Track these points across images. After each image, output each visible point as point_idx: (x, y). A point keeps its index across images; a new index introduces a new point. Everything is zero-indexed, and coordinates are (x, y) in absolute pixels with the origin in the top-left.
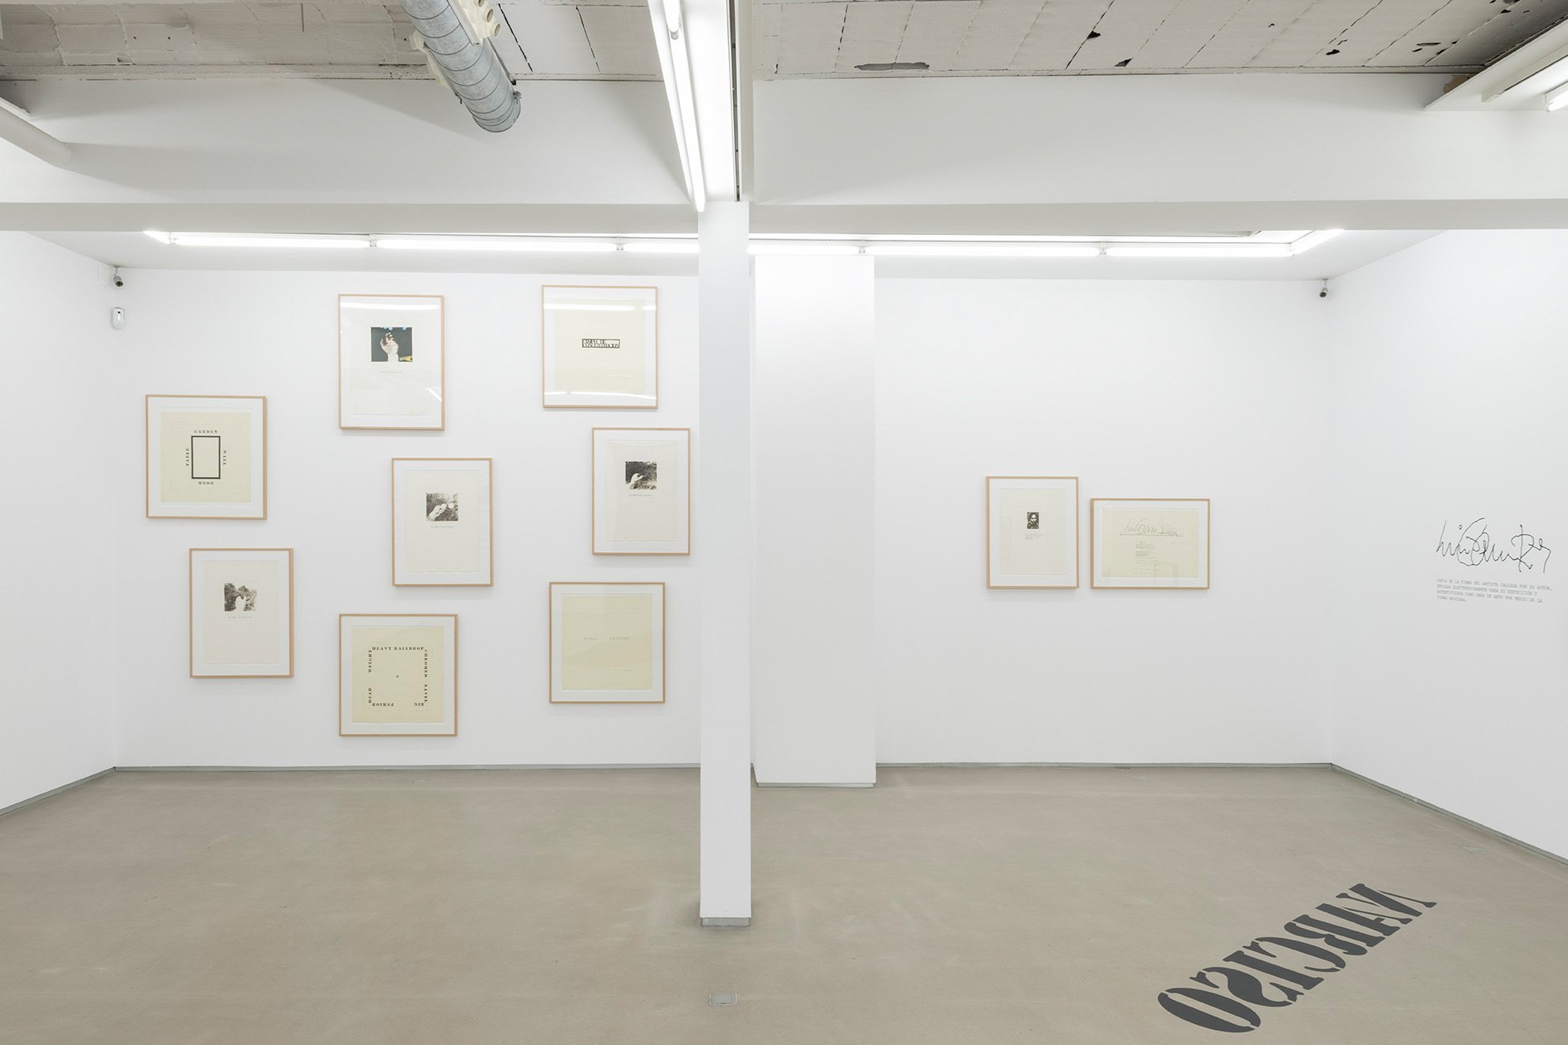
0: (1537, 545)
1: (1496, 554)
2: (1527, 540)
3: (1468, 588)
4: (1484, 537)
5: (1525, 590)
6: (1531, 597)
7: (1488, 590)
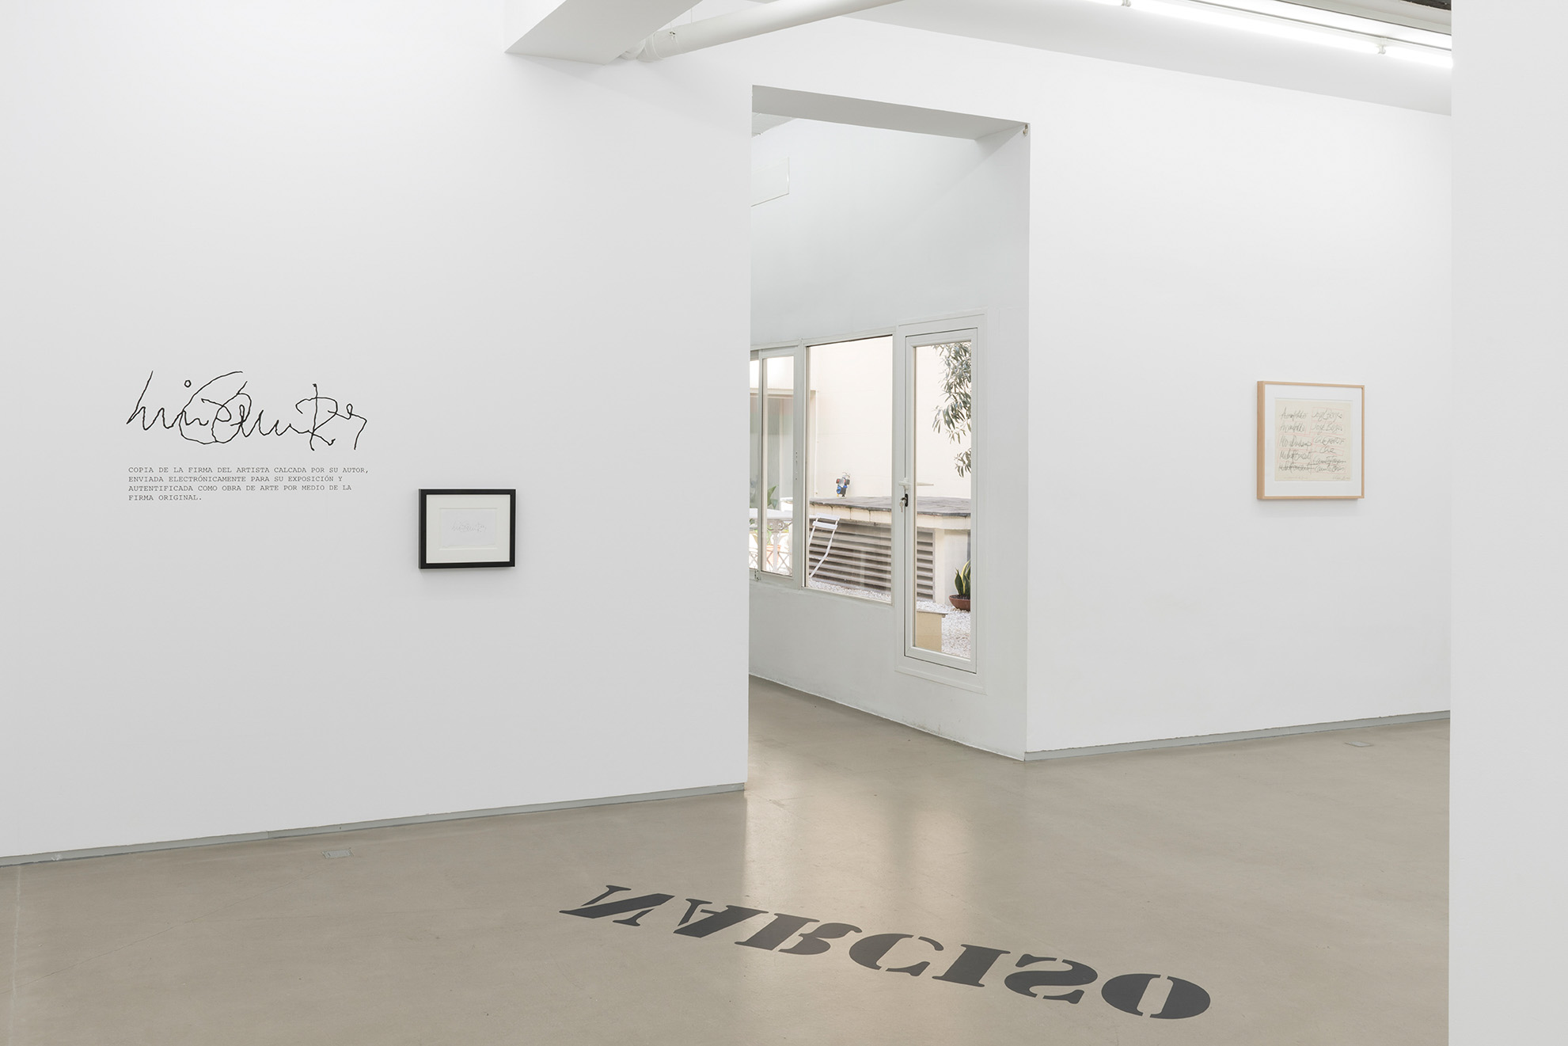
0: (343, 411)
1: (266, 425)
2: (326, 406)
3: (204, 479)
4: (242, 400)
5: (320, 474)
6: (332, 483)
7: (248, 479)
